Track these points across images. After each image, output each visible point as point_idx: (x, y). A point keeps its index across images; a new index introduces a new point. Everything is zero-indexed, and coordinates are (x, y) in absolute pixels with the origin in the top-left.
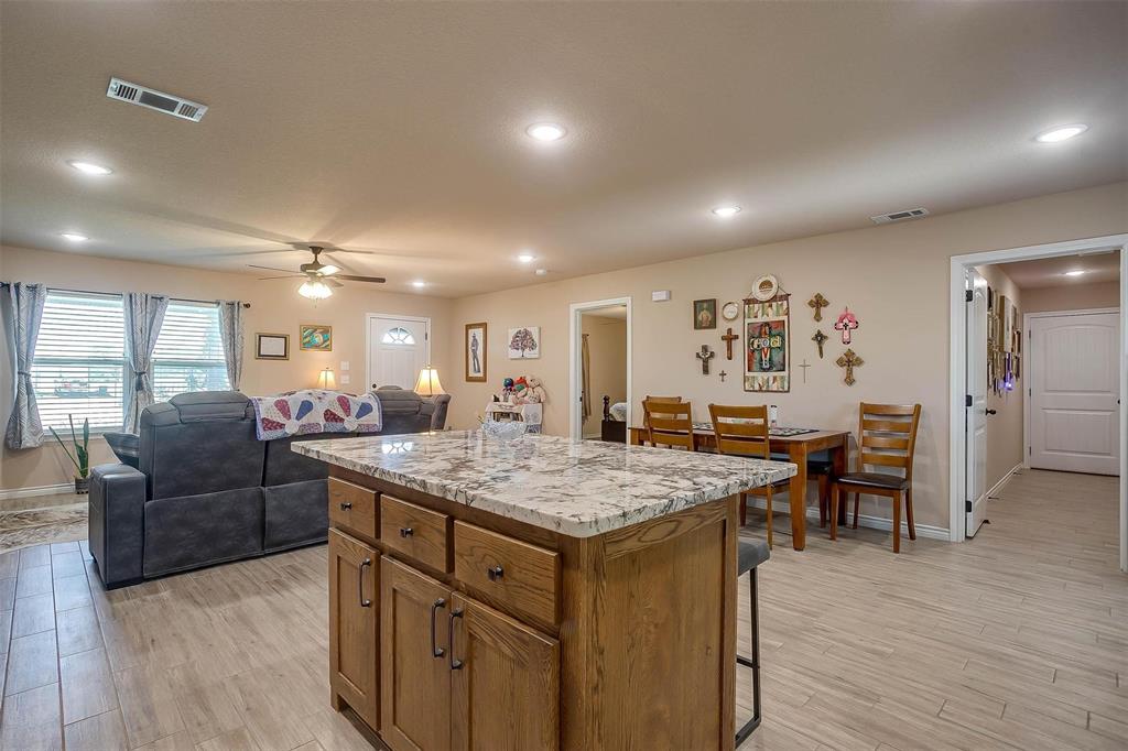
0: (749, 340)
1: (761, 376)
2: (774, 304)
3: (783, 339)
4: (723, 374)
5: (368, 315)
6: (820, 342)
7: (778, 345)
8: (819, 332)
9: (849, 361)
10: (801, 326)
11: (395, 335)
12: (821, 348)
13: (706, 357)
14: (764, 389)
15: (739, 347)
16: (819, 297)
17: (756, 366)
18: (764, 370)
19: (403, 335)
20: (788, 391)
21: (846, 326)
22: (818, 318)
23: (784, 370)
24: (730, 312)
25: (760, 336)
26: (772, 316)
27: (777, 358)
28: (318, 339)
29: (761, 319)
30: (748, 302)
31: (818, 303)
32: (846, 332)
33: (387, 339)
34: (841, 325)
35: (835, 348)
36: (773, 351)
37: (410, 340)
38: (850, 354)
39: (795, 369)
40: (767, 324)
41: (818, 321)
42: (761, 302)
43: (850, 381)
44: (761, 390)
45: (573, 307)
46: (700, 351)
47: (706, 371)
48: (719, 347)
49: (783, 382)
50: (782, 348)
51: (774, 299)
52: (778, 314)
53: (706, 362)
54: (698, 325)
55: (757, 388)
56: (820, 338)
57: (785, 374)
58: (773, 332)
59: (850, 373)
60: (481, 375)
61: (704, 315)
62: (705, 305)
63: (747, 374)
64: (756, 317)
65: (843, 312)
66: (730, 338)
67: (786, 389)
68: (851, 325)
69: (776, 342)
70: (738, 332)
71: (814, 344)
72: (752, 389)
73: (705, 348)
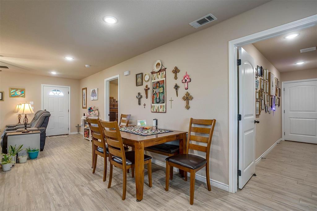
0: (153, 90)
1: (156, 105)
2: (161, 73)
3: (164, 89)
4: (145, 105)
5: (42, 85)
6: (176, 89)
7: (162, 91)
8: (176, 84)
9: (188, 98)
10: (170, 82)
11: (55, 92)
12: (177, 92)
13: (140, 97)
14: (157, 111)
15: (150, 92)
16: (176, 68)
17: (155, 102)
18: (157, 103)
19: (58, 92)
20: (166, 112)
21: (186, 80)
22: (176, 78)
23: (164, 103)
24: (147, 78)
25: (156, 88)
26: (160, 78)
27: (161, 98)
28: (19, 93)
29: (157, 80)
30: (153, 73)
31: (176, 71)
32: (186, 84)
33: (51, 93)
34: (184, 81)
35: (182, 92)
36: (160, 94)
37: (62, 94)
38: (188, 94)
39: (168, 102)
40: (158, 82)
41: (176, 79)
42: (157, 73)
43: (188, 107)
44: (156, 112)
45: (105, 80)
46: (137, 95)
47: (140, 104)
48: (143, 93)
49: (163, 108)
50: (163, 93)
51: (160, 71)
52: (162, 78)
53: (139, 100)
54: (137, 85)
55: (155, 111)
56: (177, 87)
57: (164, 104)
58: (160, 86)
59: (188, 103)
60: (85, 106)
61: (139, 80)
62: (139, 76)
63: (152, 105)
64: (155, 79)
65: (185, 74)
66: (146, 90)
67: (165, 111)
68: (188, 80)
69: (161, 90)
70: (149, 86)
71: (174, 90)
72: (153, 111)
73: (139, 94)
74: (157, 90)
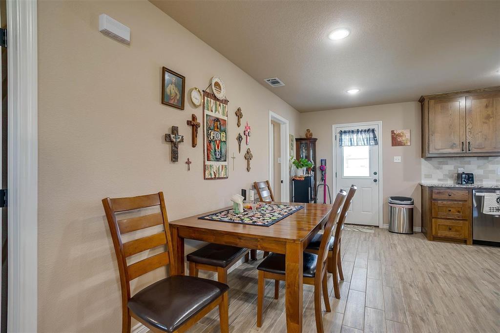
0: (207, 130)
1: (215, 165)
2: (221, 104)
3: (226, 136)
4: (188, 163)
6: (240, 142)
7: (224, 139)
8: (239, 134)
9: (248, 157)
12: (240, 145)
14: (217, 176)
16: (239, 110)
17: (212, 157)
18: (217, 160)
21: (249, 133)
22: (238, 124)
23: (226, 160)
24: (197, 98)
25: (213, 129)
26: (220, 114)
27: (223, 150)
29: (214, 115)
30: (206, 93)
31: (239, 114)
36: (222, 143)
38: (249, 152)
39: (229, 161)
40: (217, 120)
41: (239, 126)
42: (216, 99)
43: (248, 169)
44: (215, 178)
47: (174, 157)
48: (185, 132)
50: (225, 142)
52: (223, 114)
53: (175, 145)
55: (213, 175)
56: (240, 138)
57: (227, 163)
58: (222, 128)
59: (248, 164)
61: (173, 91)
62: (174, 78)
63: (207, 163)
64: (212, 111)
66: (193, 124)
67: (227, 176)
69: (223, 136)
70: (199, 120)
71: (236, 142)
72: (210, 177)
73: (175, 130)
74: (216, 135)
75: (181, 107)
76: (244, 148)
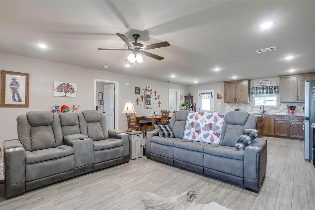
0: (146, 98)
4: (141, 105)
9: (159, 103)
10: (153, 97)
15: (144, 99)
16: (156, 91)
18: (148, 104)
21: (159, 97)
24: (143, 91)
27: (150, 102)
29: (148, 94)
30: (145, 90)
31: (156, 92)
38: (159, 102)
39: (152, 105)
40: (149, 95)
41: (156, 96)
42: (148, 90)
43: (159, 107)
44: (148, 109)
45: (95, 80)
47: (138, 104)
48: (140, 99)
50: (151, 100)
52: (150, 93)
53: (138, 102)
54: (136, 93)
56: (156, 99)
58: (150, 97)
59: (159, 105)
60: (20, 103)
61: (137, 91)
62: (138, 89)
63: (145, 105)
66: (142, 97)
67: (151, 108)
70: (144, 96)
71: (155, 100)
72: (146, 108)
73: (138, 99)
74: (148, 99)
75: (139, 94)
76: (157, 101)
